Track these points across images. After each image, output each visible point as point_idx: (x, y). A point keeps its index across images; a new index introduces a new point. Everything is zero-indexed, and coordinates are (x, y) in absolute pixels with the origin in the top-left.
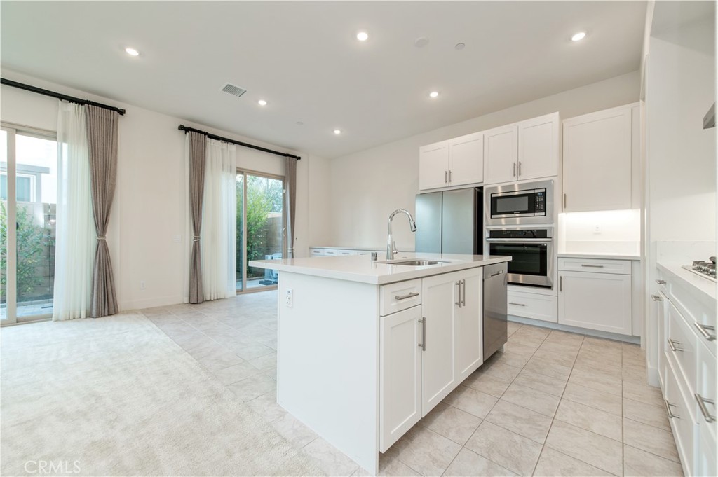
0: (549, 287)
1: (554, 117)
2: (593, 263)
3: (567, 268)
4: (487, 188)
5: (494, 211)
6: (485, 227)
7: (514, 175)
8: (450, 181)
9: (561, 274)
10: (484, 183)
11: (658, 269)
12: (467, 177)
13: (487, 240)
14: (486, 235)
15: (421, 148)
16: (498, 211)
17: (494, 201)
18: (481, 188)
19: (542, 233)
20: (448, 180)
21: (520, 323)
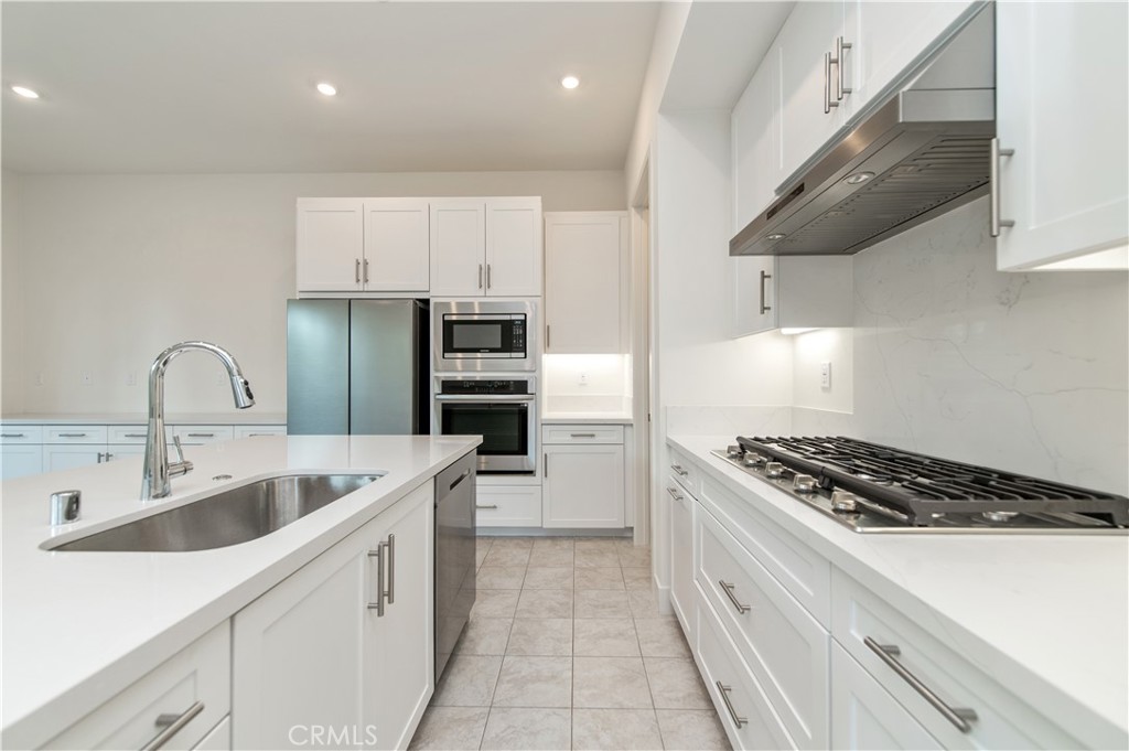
0: (530, 473)
1: (535, 202)
2: (585, 430)
3: (554, 439)
4: (436, 303)
5: (449, 347)
6: (433, 374)
7: (481, 287)
8: (367, 281)
9: (546, 450)
10: (432, 293)
11: (669, 447)
12: (397, 278)
13: (437, 398)
14: (435, 388)
15: (299, 200)
16: (455, 346)
17: (448, 326)
18: (426, 302)
19: (521, 387)
20: (361, 277)
21: (489, 537)
